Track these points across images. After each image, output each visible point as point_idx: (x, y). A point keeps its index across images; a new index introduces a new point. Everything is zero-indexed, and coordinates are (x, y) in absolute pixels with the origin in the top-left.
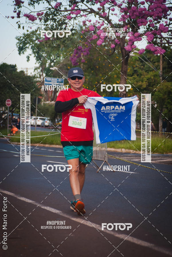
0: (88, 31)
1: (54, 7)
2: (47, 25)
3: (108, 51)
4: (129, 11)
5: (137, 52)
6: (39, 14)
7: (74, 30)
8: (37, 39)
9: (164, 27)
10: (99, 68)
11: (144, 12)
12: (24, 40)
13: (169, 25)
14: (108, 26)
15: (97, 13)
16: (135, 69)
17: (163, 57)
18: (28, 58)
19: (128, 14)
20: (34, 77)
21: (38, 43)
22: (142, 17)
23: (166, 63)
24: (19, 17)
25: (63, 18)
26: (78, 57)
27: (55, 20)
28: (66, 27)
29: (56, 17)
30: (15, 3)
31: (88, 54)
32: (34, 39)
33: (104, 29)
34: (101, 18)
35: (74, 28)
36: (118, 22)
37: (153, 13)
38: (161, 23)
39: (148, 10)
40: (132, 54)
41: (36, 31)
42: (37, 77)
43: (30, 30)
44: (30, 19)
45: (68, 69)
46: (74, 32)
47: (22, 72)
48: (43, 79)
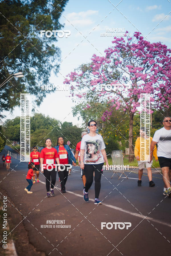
0: (110, 102)
1: (91, 90)
2: (88, 100)
3: (122, 113)
4: (133, 91)
5: (138, 113)
6: (83, 94)
7: (103, 102)
8: (83, 108)
9: (152, 99)
10: (117, 122)
11: (141, 91)
12: (76, 109)
13: (155, 98)
14: (121, 99)
15: (115, 92)
16: (137, 122)
18: (79, 118)
19: (132, 92)
20: (82, 129)
21: (84, 110)
23: (154, 119)
24: (73, 96)
25: (97, 96)
26: (106, 117)
27: (92, 97)
28: (99, 100)
29: (93, 96)
30: (70, 89)
31: (111, 115)
32: (81, 108)
33: (119, 101)
34: (117, 95)
35: (103, 101)
36: (127, 97)
37: (145, 92)
39: (143, 90)
40: (135, 114)
41: (83, 103)
42: (84, 129)
43: (79, 103)
44: (79, 97)
45: (100, 124)
46: (103, 103)
47: (75, 126)
48: (87, 129)
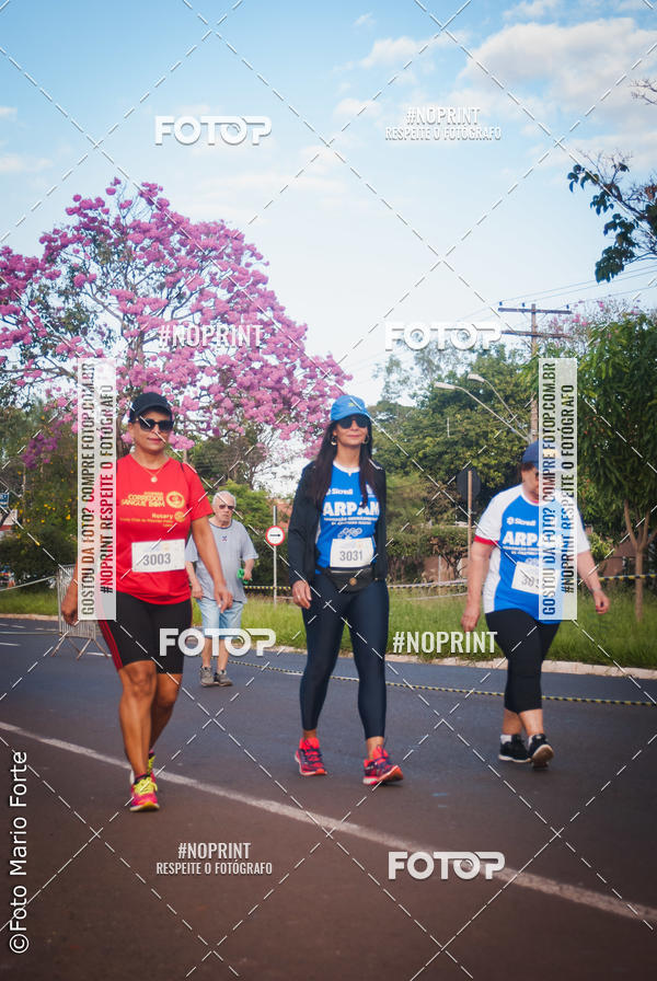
0: (53, 406)
9: (190, 401)
17: (188, 454)
22: (154, 383)
26: (36, 454)
28: (15, 400)
31: (54, 448)
38: (186, 394)
45: (16, 477)
46: (28, 409)
